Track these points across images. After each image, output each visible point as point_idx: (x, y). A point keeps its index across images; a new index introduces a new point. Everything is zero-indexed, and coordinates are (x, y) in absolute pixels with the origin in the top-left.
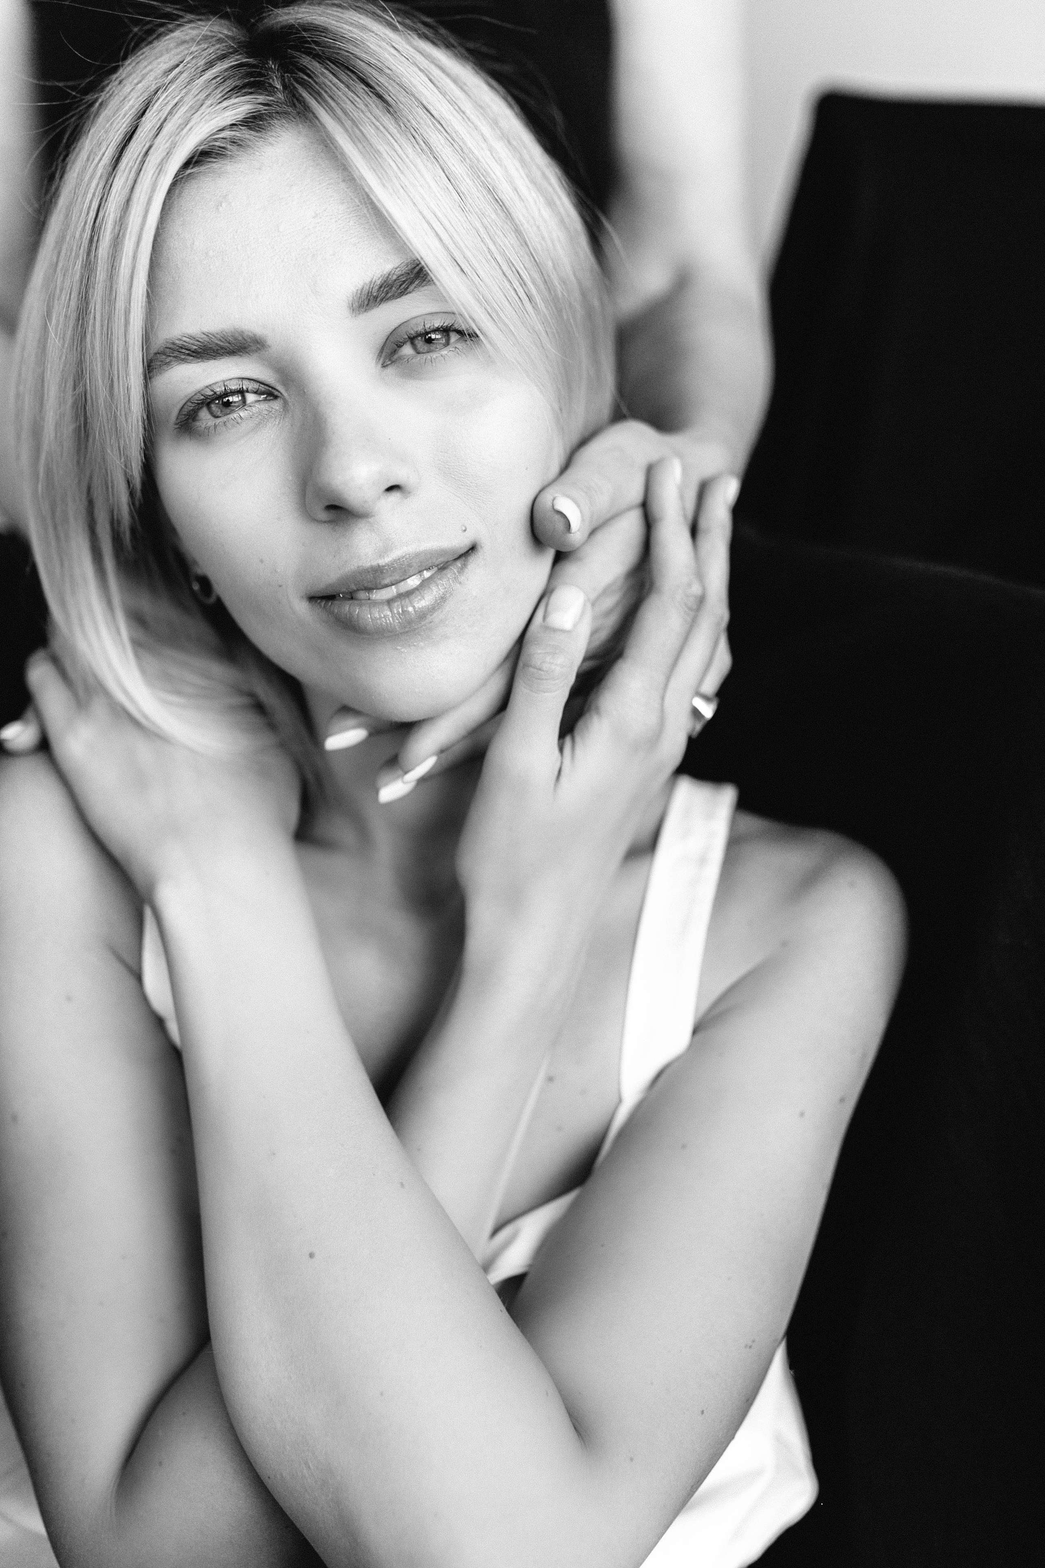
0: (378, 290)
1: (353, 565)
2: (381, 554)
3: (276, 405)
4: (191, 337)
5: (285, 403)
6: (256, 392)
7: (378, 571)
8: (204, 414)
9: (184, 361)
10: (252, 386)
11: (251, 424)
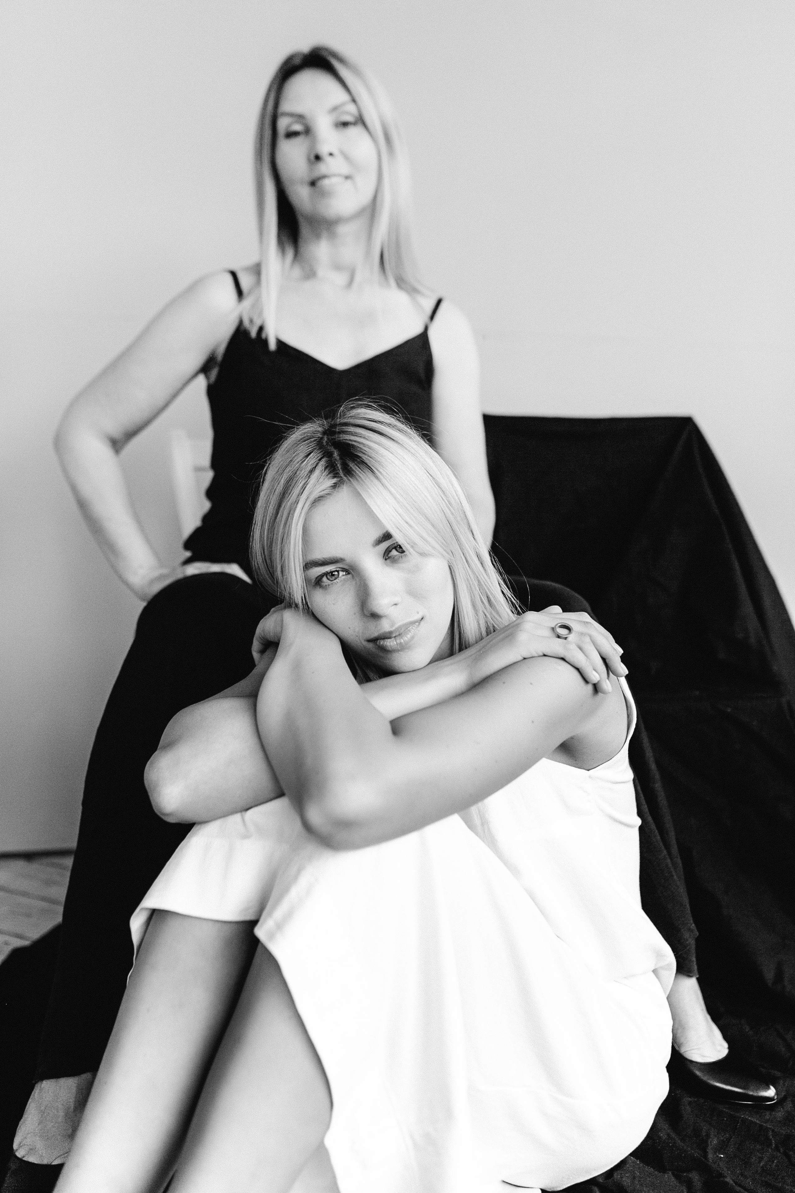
0: (382, 539)
1: (382, 631)
2: (392, 626)
3: (349, 576)
4: (319, 559)
5: (352, 574)
6: (342, 571)
7: (391, 633)
8: (325, 579)
9: (316, 567)
10: (340, 569)
11: (341, 584)
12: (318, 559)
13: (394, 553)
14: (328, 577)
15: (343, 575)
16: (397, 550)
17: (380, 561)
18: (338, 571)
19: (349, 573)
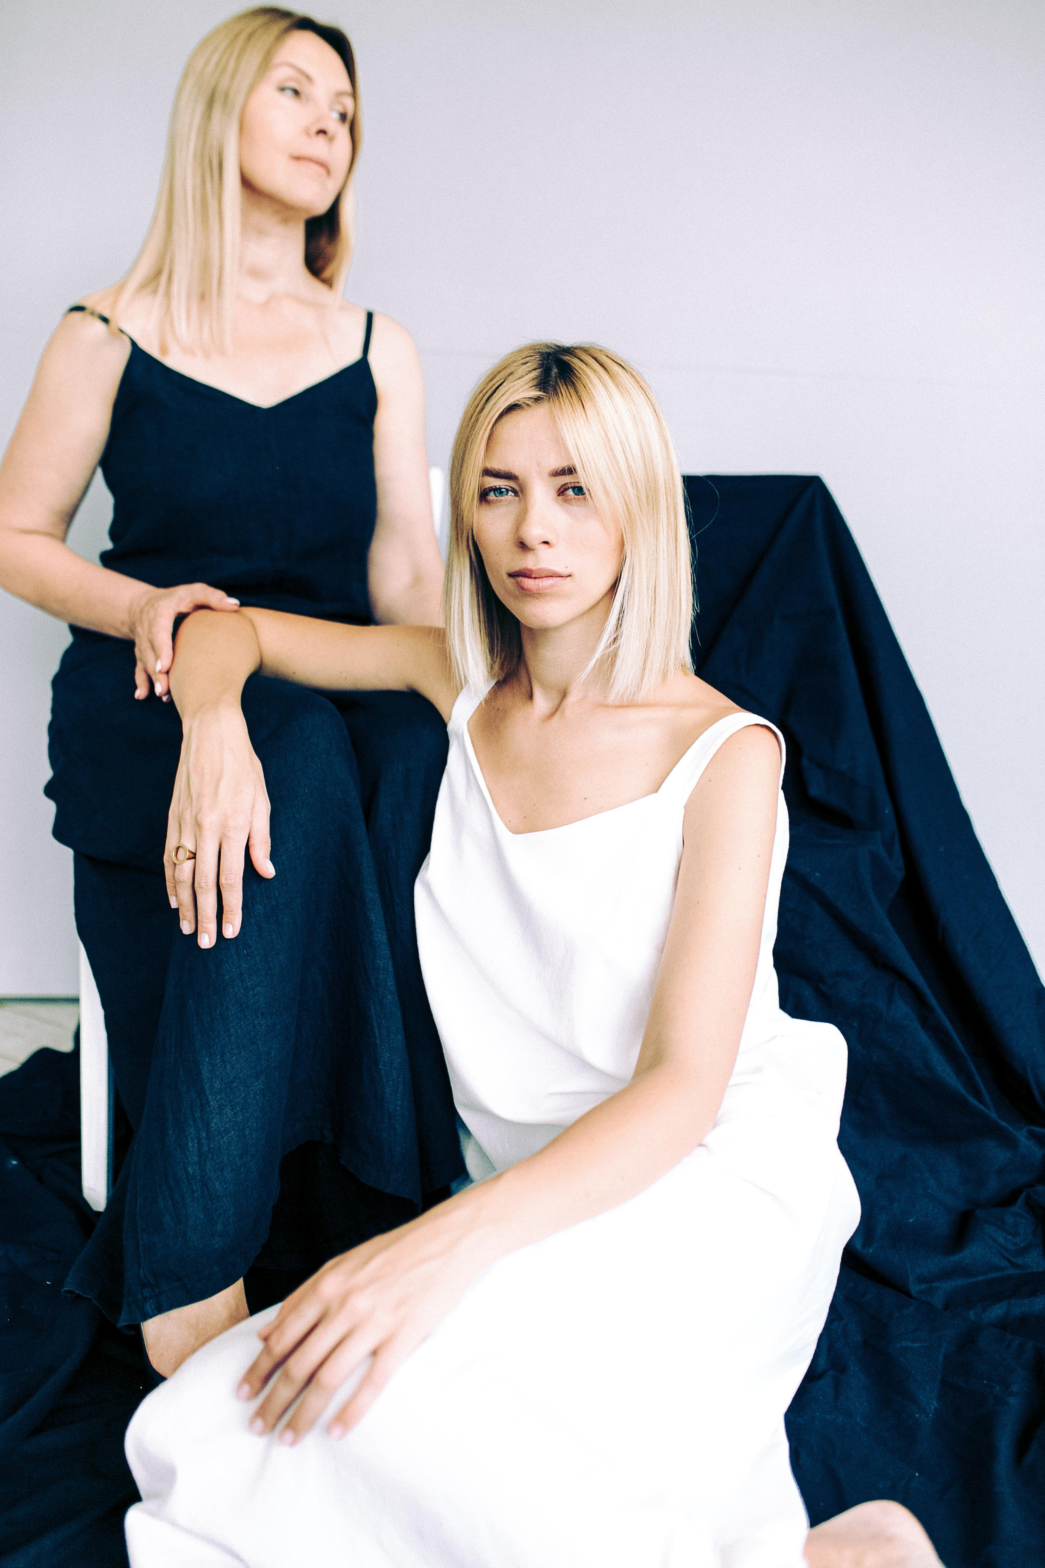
0: (560, 471)
1: (525, 566)
3: (517, 499)
4: (497, 470)
5: (520, 497)
6: (513, 492)
7: (534, 572)
8: (492, 493)
11: (506, 503)
12: (494, 469)
13: (570, 492)
14: (496, 492)
15: (511, 495)
16: (574, 491)
17: (553, 493)
18: (507, 490)
19: (517, 496)
